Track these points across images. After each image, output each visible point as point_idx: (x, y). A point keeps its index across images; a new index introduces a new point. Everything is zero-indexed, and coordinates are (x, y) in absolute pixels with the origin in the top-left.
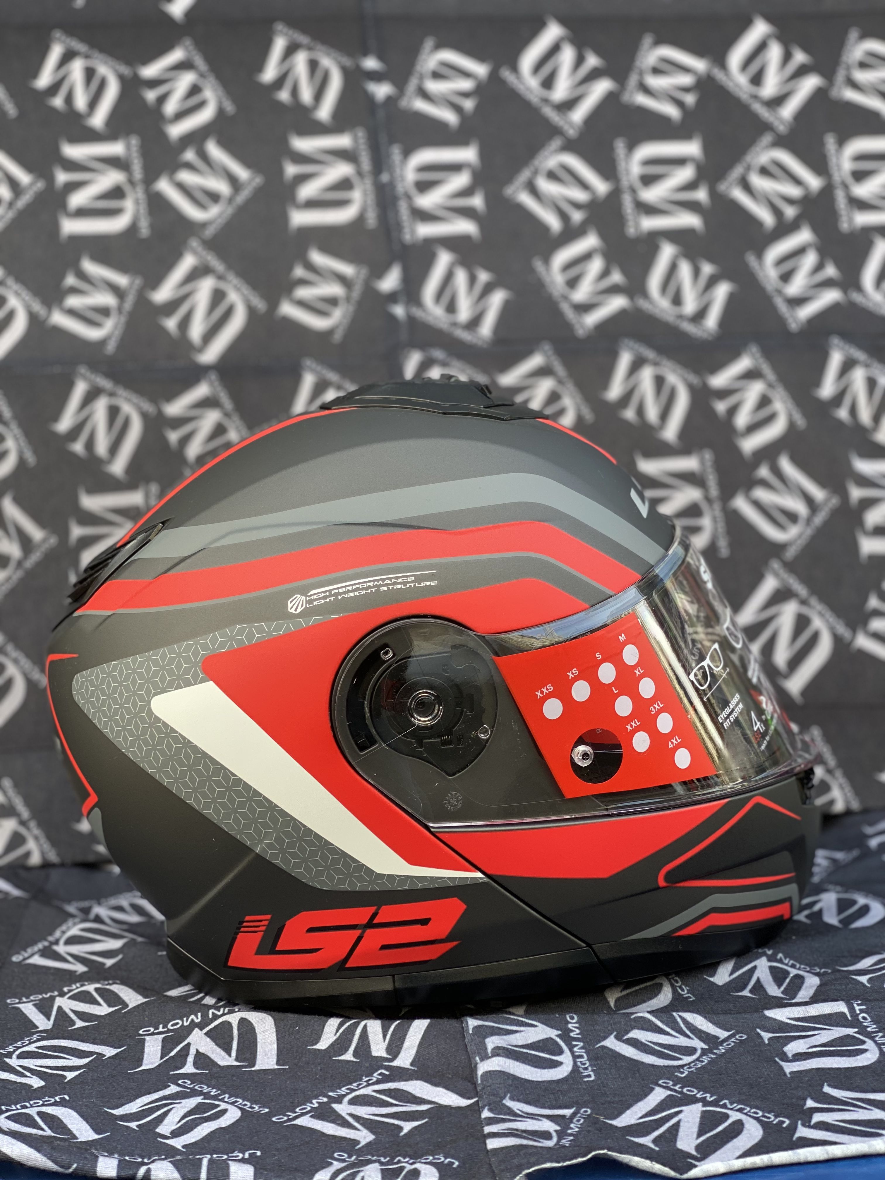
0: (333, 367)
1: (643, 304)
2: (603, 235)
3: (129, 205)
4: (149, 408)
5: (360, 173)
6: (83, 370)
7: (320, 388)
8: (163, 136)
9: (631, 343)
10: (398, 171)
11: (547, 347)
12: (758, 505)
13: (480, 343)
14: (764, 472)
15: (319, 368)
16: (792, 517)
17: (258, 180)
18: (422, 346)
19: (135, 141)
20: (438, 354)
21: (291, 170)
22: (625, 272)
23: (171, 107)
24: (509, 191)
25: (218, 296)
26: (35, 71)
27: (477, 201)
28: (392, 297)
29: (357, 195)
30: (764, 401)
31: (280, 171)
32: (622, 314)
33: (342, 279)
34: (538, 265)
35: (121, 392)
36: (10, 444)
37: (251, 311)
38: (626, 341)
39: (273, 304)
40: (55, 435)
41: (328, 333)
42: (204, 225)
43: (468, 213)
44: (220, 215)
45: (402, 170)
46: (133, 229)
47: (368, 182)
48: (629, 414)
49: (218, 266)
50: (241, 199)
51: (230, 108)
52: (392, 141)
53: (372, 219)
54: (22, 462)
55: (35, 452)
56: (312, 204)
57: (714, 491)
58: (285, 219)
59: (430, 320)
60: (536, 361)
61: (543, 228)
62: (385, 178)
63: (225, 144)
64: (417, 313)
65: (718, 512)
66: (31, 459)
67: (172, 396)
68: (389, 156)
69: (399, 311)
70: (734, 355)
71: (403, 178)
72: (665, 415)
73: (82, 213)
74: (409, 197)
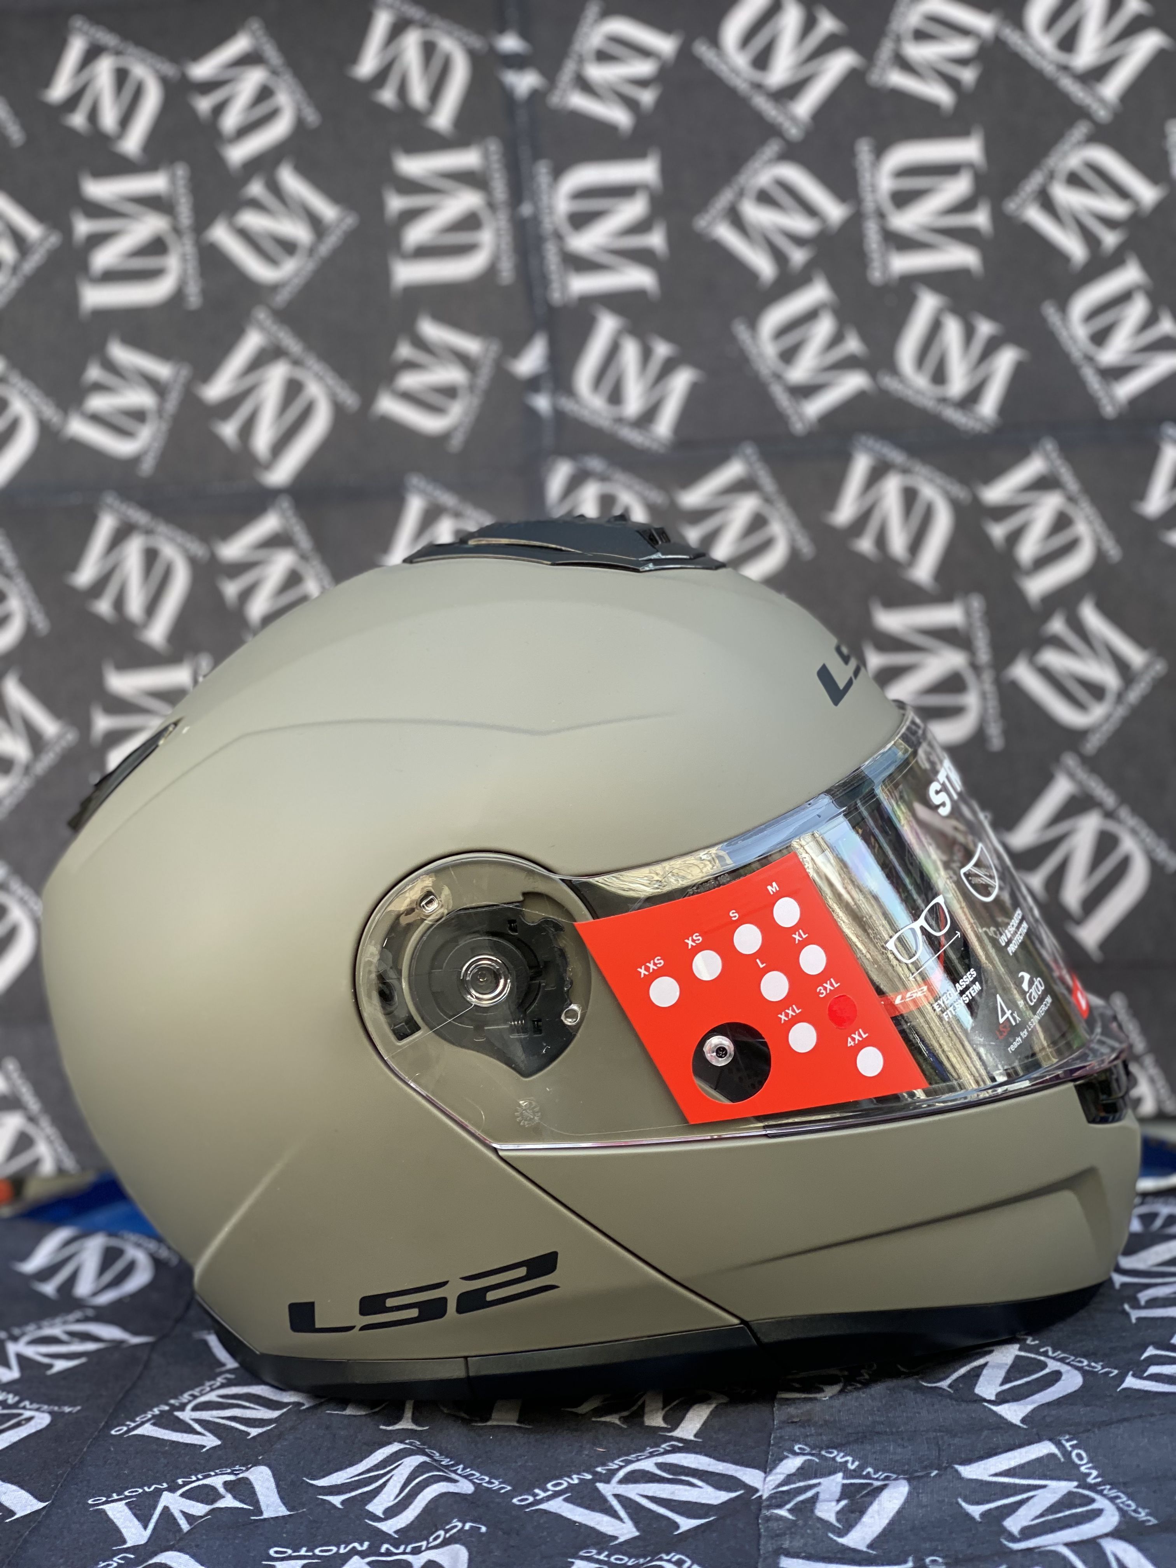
0: (450, 486)
1: (889, 382)
2: (834, 284)
3: (173, 263)
4: (198, 549)
5: (491, 205)
6: (110, 498)
7: (430, 517)
8: (220, 161)
9: (871, 442)
10: (545, 198)
11: (749, 450)
12: (1046, 673)
13: (655, 446)
14: (1057, 626)
15: (430, 488)
16: (1097, 691)
17: (351, 221)
18: (572, 453)
19: (181, 171)
20: (595, 464)
21: (396, 203)
22: (864, 337)
23: (231, 121)
24: (701, 223)
25: (293, 389)
26: (47, 78)
27: (656, 240)
28: (533, 384)
29: (486, 237)
30: (1062, 522)
31: (380, 206)
32: (859, 399)
33: (464, 359)
34: (741, 331)
35: (162, 528)
36: (15, 604)
37: (338, 409)
38: (863, 439)
39: (368, 398)
40: (73, 591)
41: (444, 438)
42: (274, 288)
43: (642, 257)
44: (296, 274)
45: (550, 198)
46: (178, 297)
47: (503, 219)
48: (865, 545)
49: (293, 345)
50: (325, 249)
51: (312, 117)
52: (537, 156)
53: (507, 272)
54: (29, 630)
55: (49, 614)
56: (424, 252)
57: (984, 656)
58: (386, 274)
59: (585, 415)
60: (733, 470)
61: (749, 274)
62: (526, 210)
63: (306, 171)
64: (567, 405)
65: (989, 686)
66: (42, 624)
67: (228, 532)
68: (532, 177)
69: (542, 403)
70: (1021, 455)
71: (551, 209)
72: (916, 545)
73: (111, 276)
74: (559, 237)
